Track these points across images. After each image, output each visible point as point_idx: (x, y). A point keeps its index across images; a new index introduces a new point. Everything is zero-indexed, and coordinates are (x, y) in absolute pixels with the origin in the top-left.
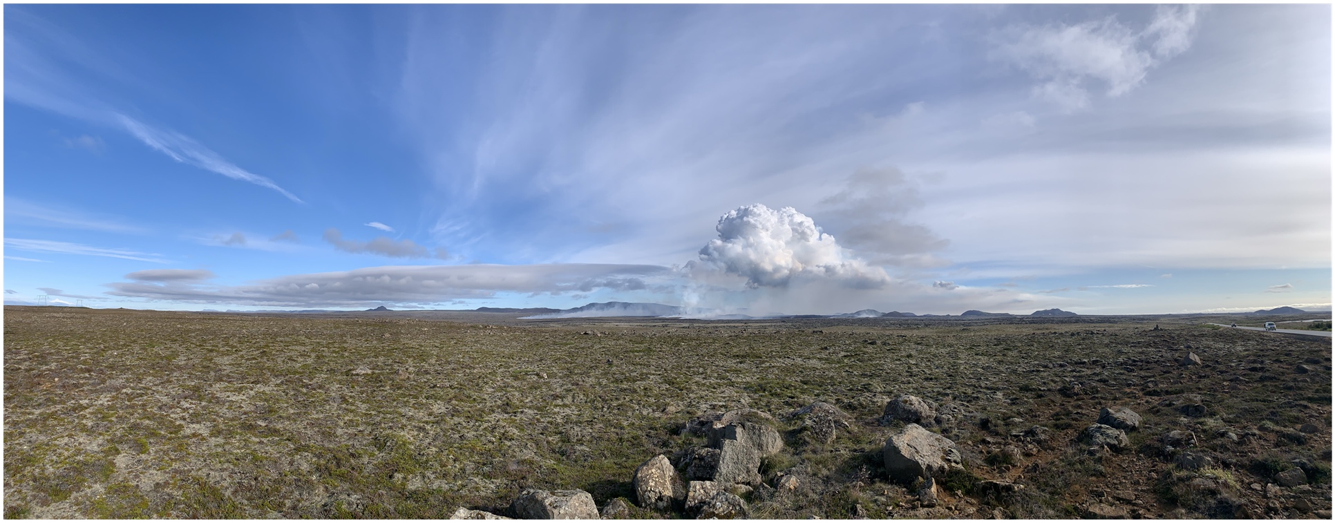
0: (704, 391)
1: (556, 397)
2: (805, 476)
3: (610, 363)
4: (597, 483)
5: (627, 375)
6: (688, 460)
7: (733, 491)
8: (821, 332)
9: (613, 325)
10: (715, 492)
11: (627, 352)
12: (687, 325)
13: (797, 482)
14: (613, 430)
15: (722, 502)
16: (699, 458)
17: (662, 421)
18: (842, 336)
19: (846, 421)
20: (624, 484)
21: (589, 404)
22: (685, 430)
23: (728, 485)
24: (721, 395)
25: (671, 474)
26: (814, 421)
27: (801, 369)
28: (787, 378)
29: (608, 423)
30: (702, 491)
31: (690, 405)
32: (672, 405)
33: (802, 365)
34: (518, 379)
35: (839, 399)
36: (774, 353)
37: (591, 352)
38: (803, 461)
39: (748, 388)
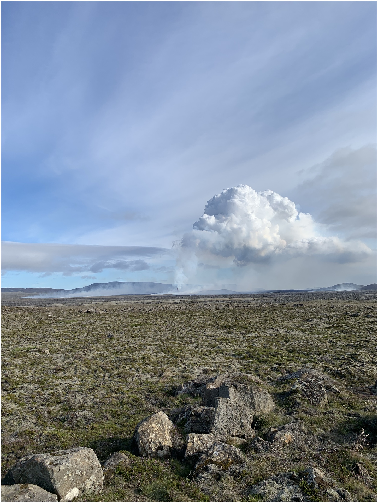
0: (197, 358)
1: (58, 370)
2: (299, 432)
3: (110, 337)
4: (99, 441)
5: (127, 346)
6: (185, 417)
7: (229, 442)
8: (302, 305)
9: (113, 303)
10: (211, 443)
11: (126, 326)
12: (178, 301)
13: (292, 437)
14: (114, 395)
15: (218, 451)
16: (195, 415)
17: (159, 384)
18: (323, 309)
19: (336, 387)
20: (125, 440)
21: (91, 374)
22: (181, 392)
23: (223, 437)
24: (212, 361)
25: (170, 427)
26: (305, 385)
27: (285, 339)
28: (273, 347)
29: (109, 389)
30: (199, 442)
31: (185, 370)
32: (169, 371)
33: (286, 335)
34: (19, 356)
35: (326, 367)
36: (259, 325)
37: (93, 328)
38: (297, 420)
39: (236, 355)
